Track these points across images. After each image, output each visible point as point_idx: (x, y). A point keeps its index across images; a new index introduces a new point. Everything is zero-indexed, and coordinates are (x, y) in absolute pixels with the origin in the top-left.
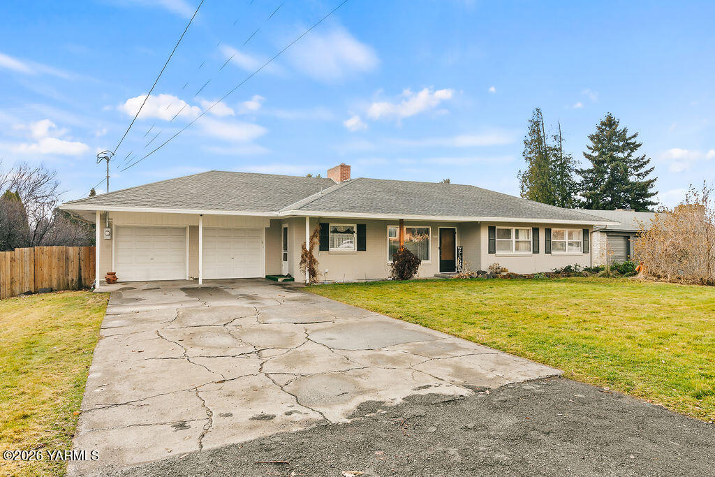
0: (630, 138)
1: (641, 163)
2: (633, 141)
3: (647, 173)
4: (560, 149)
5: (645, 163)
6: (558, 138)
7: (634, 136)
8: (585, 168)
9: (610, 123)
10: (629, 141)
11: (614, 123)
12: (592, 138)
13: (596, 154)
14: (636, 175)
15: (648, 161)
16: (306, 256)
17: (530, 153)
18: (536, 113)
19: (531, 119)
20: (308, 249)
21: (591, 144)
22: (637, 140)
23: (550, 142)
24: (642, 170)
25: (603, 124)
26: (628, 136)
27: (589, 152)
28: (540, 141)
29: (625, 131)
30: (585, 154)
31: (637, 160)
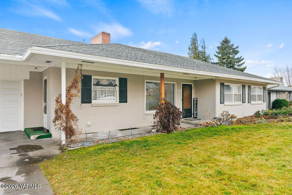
0: (235, 48)
1: (239, 60)
2: (236, 49)
3: (242, 64)
4: (205, 52)
5: (242, 60)
6: (204, 47)
7: (237, 48)
8: (215, 62)
9: (226, 41)
10: (235, 50)
11: (228, 41)
12: (218, 48)
13: (220, 55)
14: (237, 65)
15: (243, 59)
16: (62, 112)
17: (191, 54)
18: (194, 35)
19: (192, 37)
20: (64, 102)
21: (218, 51)
22: (238, 49)
23: (200, 49)
24: (240, 63)
25: (223, 41)
26: (234, 47)
27: (217, 54)
28: (196, 48)
29: (232, 45)
30: (215, 55)
31: (238, 59)
